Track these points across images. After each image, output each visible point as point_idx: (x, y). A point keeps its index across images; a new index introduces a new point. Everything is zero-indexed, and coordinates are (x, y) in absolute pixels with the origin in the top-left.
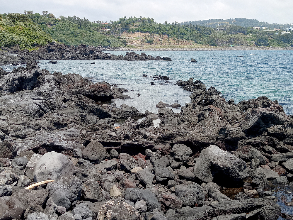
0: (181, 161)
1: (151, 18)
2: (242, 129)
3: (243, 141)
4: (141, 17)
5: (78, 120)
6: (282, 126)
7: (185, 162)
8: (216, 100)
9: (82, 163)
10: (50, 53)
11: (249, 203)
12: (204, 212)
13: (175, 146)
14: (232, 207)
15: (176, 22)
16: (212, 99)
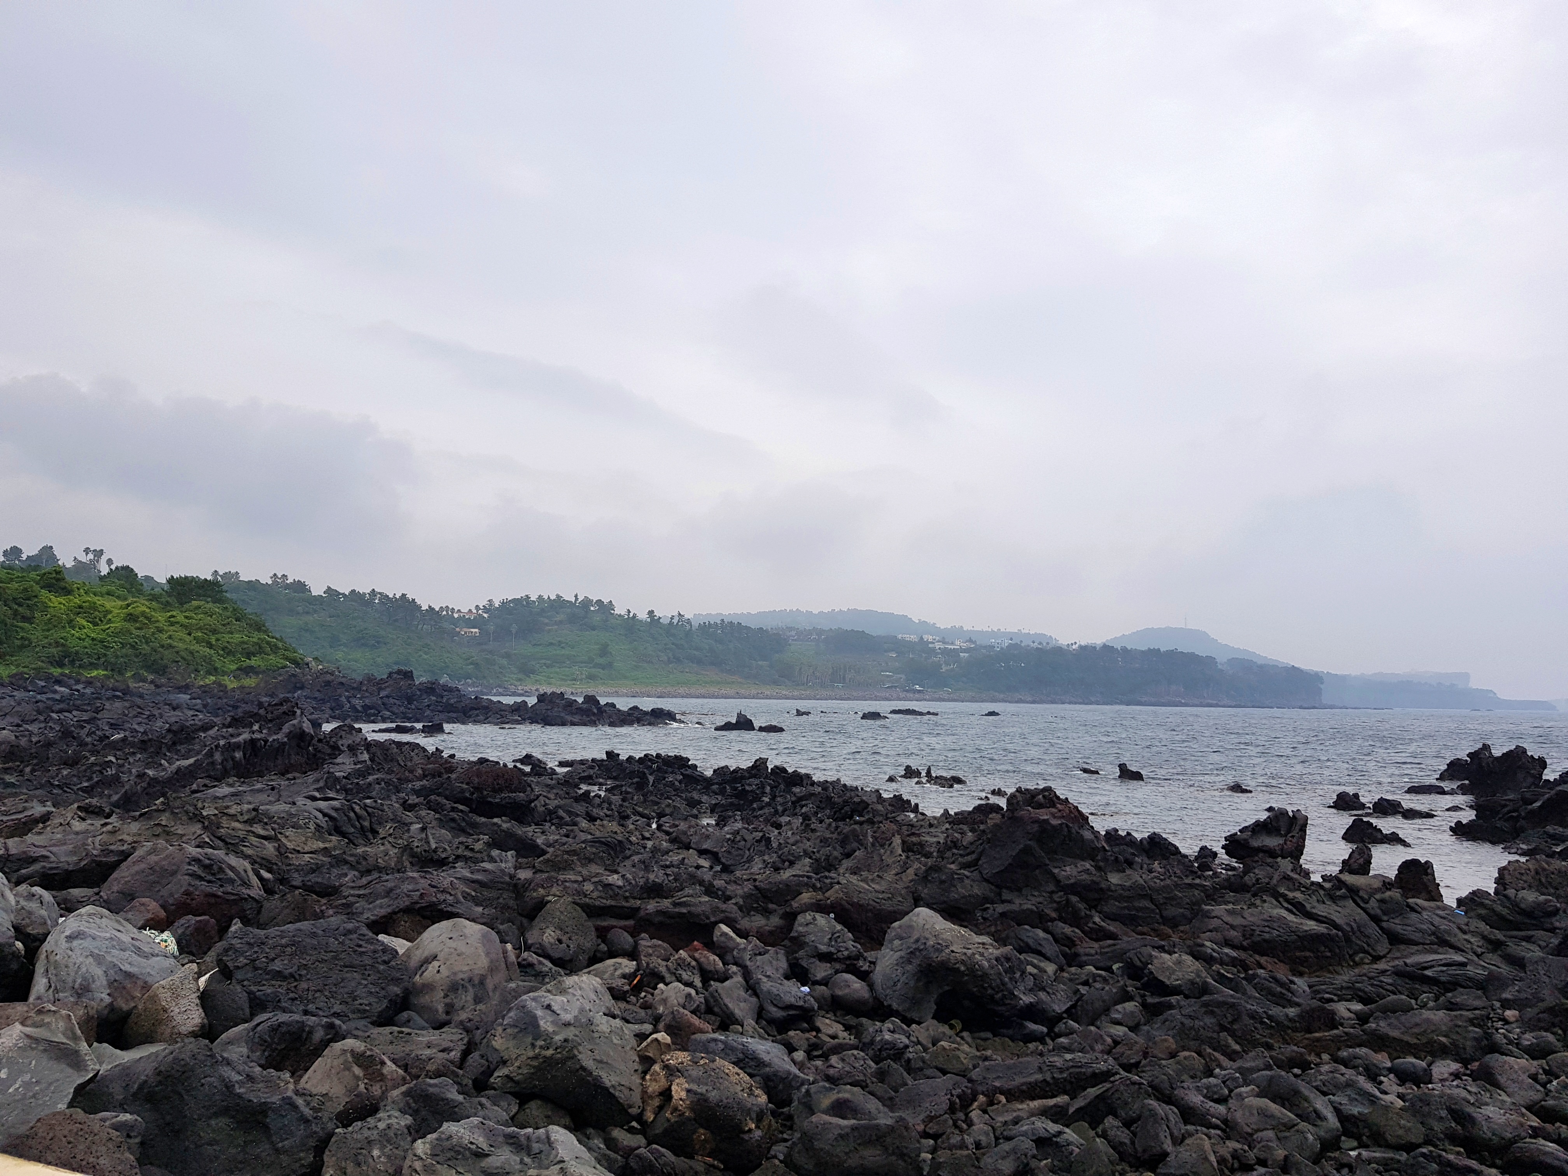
0: (837, 960)
1: (606, 601)
2: (980, 872)
3: (988, 908)
4: (576, 596)
5: (478, 852)
6: (1093, 864)
7: (848, 962)
8: (873, 802)
9: (531, 965)
10: (296, 695)
11: (1073, 1067)
12: (949, 1096)
13: (800, 919)
14: (1024, 1080)
15: (680, 614)
16: (862, 801)
